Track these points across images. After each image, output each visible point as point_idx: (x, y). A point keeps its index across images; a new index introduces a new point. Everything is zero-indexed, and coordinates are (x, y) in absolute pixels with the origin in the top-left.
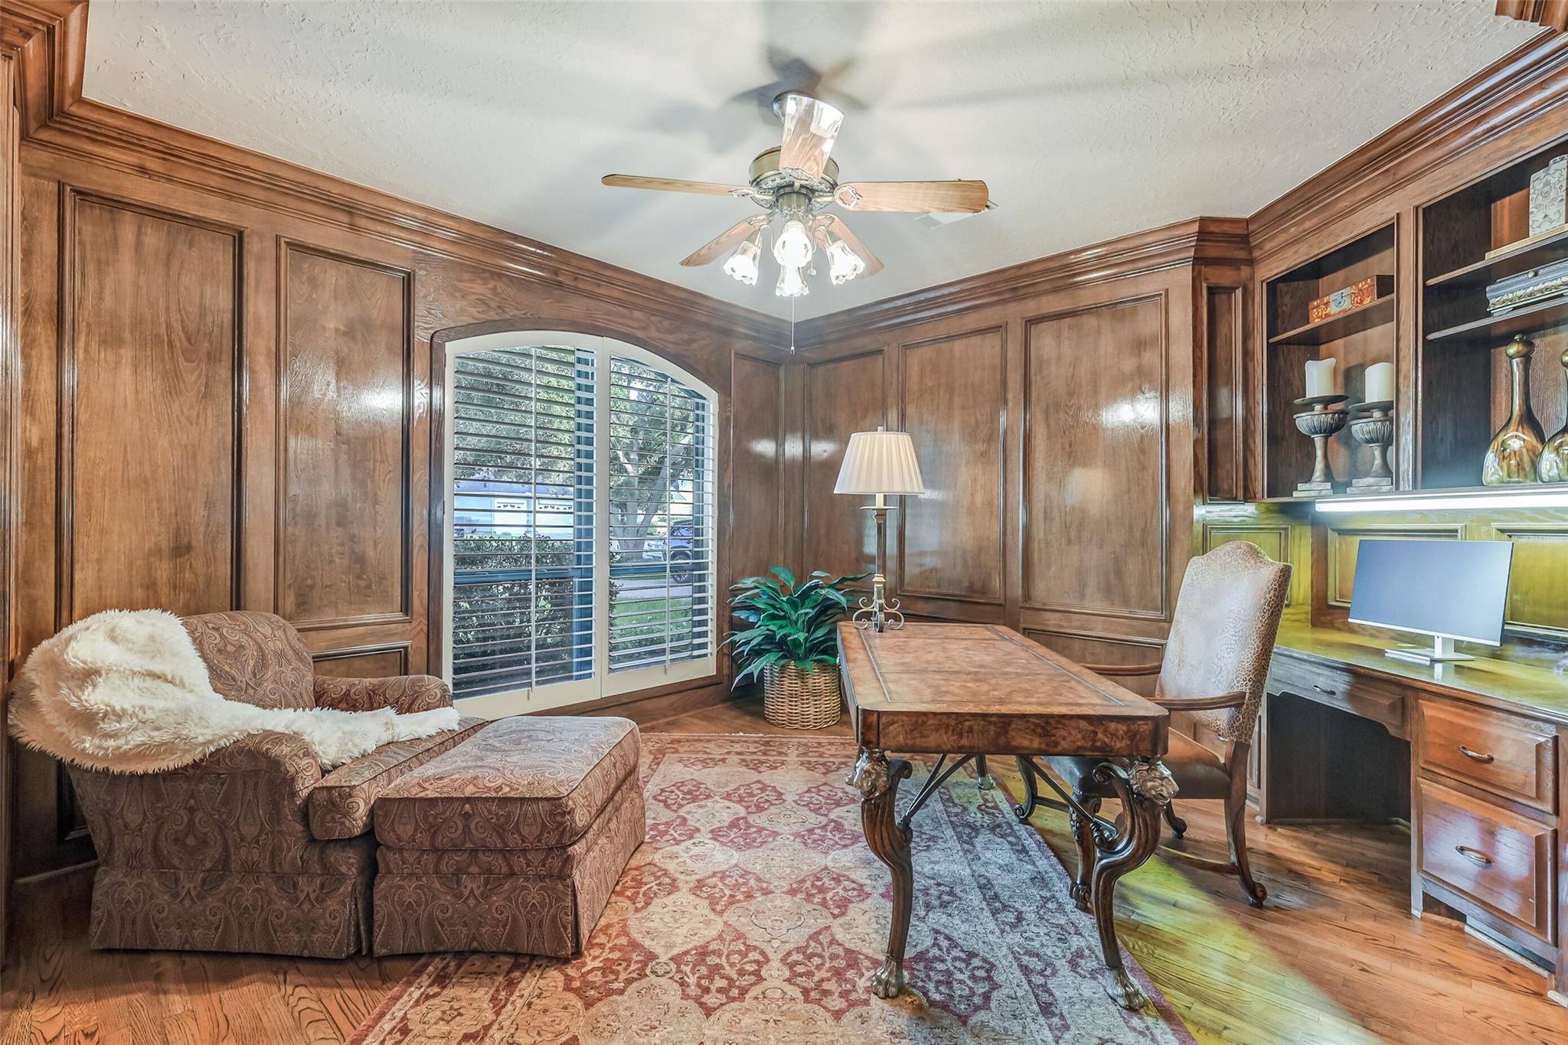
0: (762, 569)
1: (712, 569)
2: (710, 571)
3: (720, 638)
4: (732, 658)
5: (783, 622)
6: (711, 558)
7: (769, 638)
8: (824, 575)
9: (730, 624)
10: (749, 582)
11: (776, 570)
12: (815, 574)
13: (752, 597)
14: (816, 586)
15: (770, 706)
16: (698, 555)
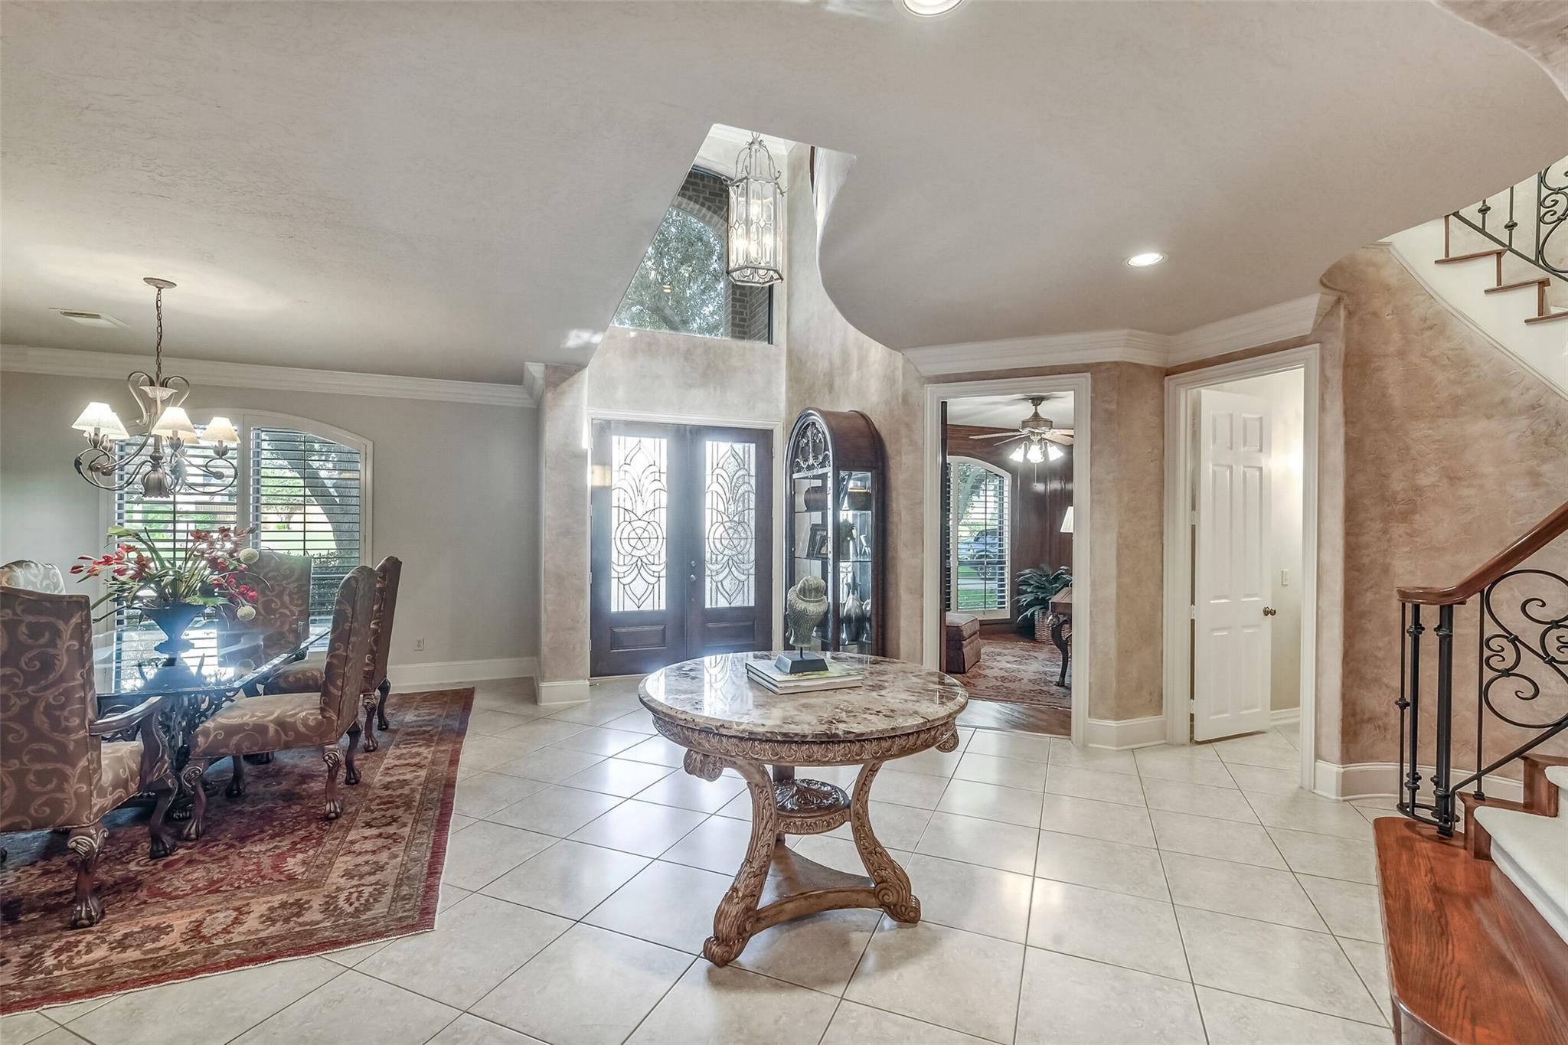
0: (1035, 565)
1: (1008, 564)
2: (1007, 564)
3: (1012, 597)
4: (1016, 608)
5: (1044, 591)
6: (1007, 559)
7: (1037, 599)
8: (1066, 568)
9: (1016, 591)
10: (1027, 571)
11: (1042, 565)
12: (1062, 567)
13: (1028, 578)
14: (1062, 573)
15: (1037, 634)
16: (1000, 557)
